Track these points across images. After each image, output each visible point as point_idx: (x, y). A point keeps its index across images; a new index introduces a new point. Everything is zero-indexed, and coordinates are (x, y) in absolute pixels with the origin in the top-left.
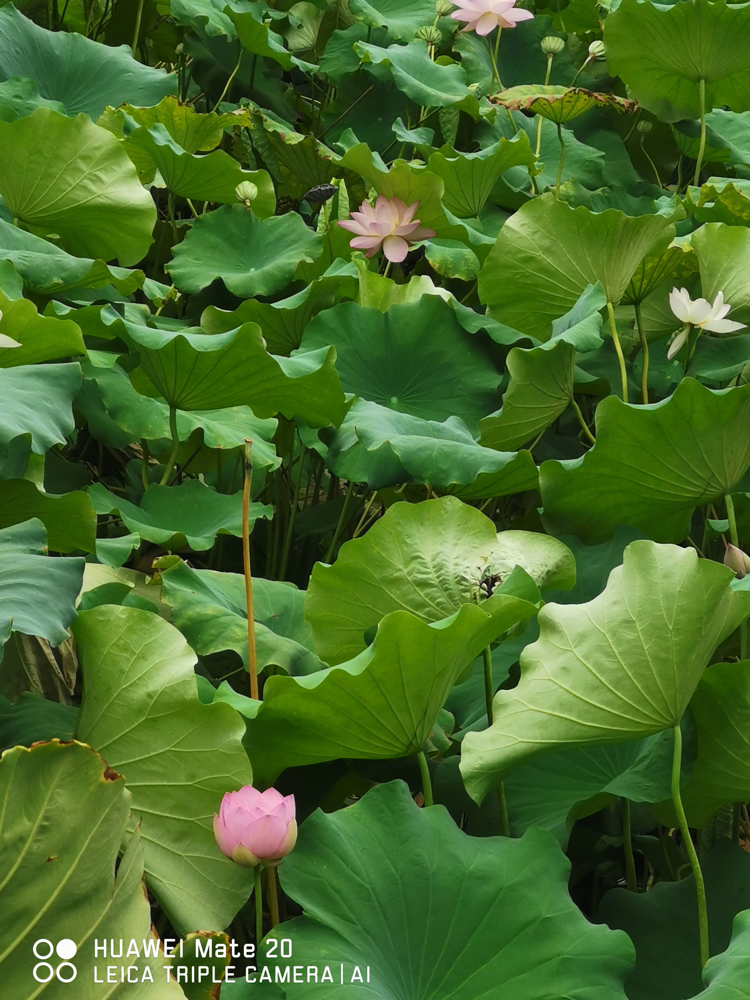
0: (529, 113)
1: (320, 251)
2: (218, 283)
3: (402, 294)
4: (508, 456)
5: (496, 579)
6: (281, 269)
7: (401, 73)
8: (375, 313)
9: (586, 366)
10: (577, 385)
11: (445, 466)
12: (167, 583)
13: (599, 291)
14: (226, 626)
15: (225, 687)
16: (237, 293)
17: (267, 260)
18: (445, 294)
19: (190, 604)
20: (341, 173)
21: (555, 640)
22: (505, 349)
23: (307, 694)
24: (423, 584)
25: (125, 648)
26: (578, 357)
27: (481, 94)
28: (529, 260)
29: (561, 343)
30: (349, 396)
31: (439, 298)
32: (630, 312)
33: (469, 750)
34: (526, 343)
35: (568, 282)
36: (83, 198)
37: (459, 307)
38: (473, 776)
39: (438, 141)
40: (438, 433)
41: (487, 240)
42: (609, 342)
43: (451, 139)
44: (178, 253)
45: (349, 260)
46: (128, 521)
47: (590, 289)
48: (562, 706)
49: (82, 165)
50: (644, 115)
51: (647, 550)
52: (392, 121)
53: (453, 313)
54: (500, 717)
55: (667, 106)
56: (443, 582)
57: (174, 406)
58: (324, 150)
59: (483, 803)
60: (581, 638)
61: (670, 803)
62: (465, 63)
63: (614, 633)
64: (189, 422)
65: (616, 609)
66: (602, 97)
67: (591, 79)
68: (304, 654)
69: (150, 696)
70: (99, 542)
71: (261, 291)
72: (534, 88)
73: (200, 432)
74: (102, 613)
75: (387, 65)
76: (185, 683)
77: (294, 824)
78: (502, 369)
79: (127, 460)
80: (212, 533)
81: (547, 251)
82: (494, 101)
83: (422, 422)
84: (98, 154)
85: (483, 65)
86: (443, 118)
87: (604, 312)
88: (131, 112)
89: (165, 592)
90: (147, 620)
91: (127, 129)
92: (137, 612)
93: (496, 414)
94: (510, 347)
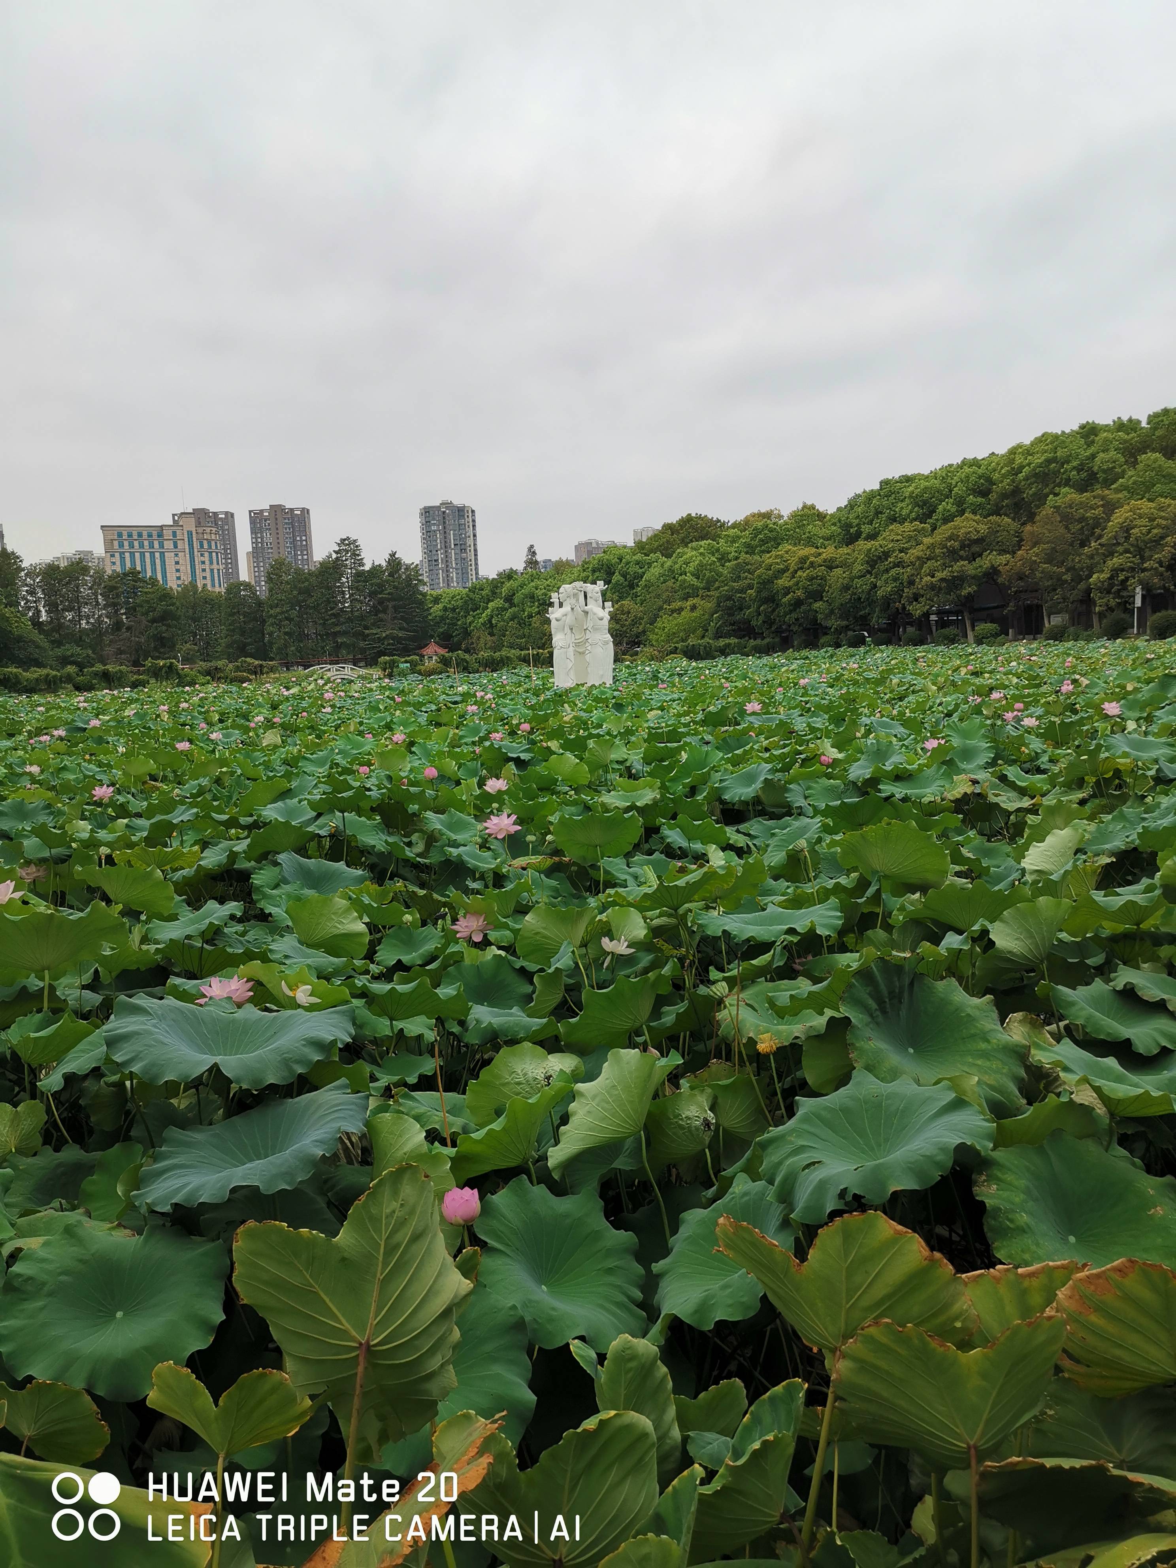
0: (524, 869)
1: (444, 941)
2: (399, 961)
3: (484, 955)
4: (545, 1020)
5: (551, 1076)
6: (426, 951)
7: (466, 858)
8: (472, 965)
9: (568, 976)
10: (565, 985)
11: (516, 1029)
12: (400, 1100)
13: (569, 943)
14: (430, 1116)
15: (436, 1143)
16: (408, 965)
17: (420, 949)
18: (502, 953)
19: (413, 1108)
20: (445, 905)
21: (583, 1100)
22: (534, 973)
23: (476, 1141)
24: (519, 1084)
25: (391, 1133)
26: (564, 973)
27: (503, 862)
28: (537, 933)
29: (557, 968)
30: (470, 1004)
31: (500, 955)
32: (584, 950)
33: (551, 1156)
34: (542, 970)
35: (558, 942)
36: (337, 932)
37: (510, 957)
38: (554, 1169)
39: (486, 886)
40: (511, 1015)
41: (517, 927)
42: (577, 964)
43: (490, 884)
44: (379, 950)
45: (458, 943)
46: (378, 1075)
47: (565, 943)
48: (590, 1130)
49: (333, 917)
50: (574, 864)
51: (619, 1052)
52: (466, 879)
53: (509, 961)
54: (563, 1139)
55: (584, 858)
56: (527, 1081)
57: (391, 1019)
58: (435, 896)
59: (561, 1180)
60: (594, 1097)
61: (644, 1168)
62: (492, 850)
63: (608, 1093)
64: (397, 1026)
65: (608, 1081)
66: (557, 859)
67: (549, 851)
68: (467, 1124)
69: (405, 1154)
70: (371, 1085)
71: (420, 962)
72: (526, 858)
73: (402, 1030)
74: (379, 1118)
75: (459, 856)
76: (421, 1145)
77: (479, 1202)
78: (531, 983)
79: (362, 1049)
80: (417, 1075)
81: (544, 928)
82: (510, 866)
83: (503, 1011)
84: (340, 911)
85: (501, 851)
86: (486, 875)
87: (573, 952)
88: (350, 890)
89: (400, 1105)
90: (401, 1118)
91: (350, 898)
92: (395, 1115)
93: (532, 1004)
94: (535, 973)
